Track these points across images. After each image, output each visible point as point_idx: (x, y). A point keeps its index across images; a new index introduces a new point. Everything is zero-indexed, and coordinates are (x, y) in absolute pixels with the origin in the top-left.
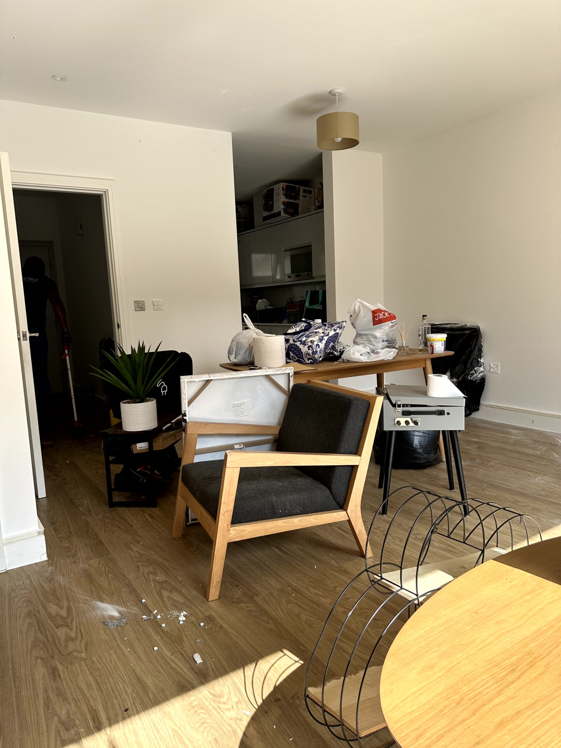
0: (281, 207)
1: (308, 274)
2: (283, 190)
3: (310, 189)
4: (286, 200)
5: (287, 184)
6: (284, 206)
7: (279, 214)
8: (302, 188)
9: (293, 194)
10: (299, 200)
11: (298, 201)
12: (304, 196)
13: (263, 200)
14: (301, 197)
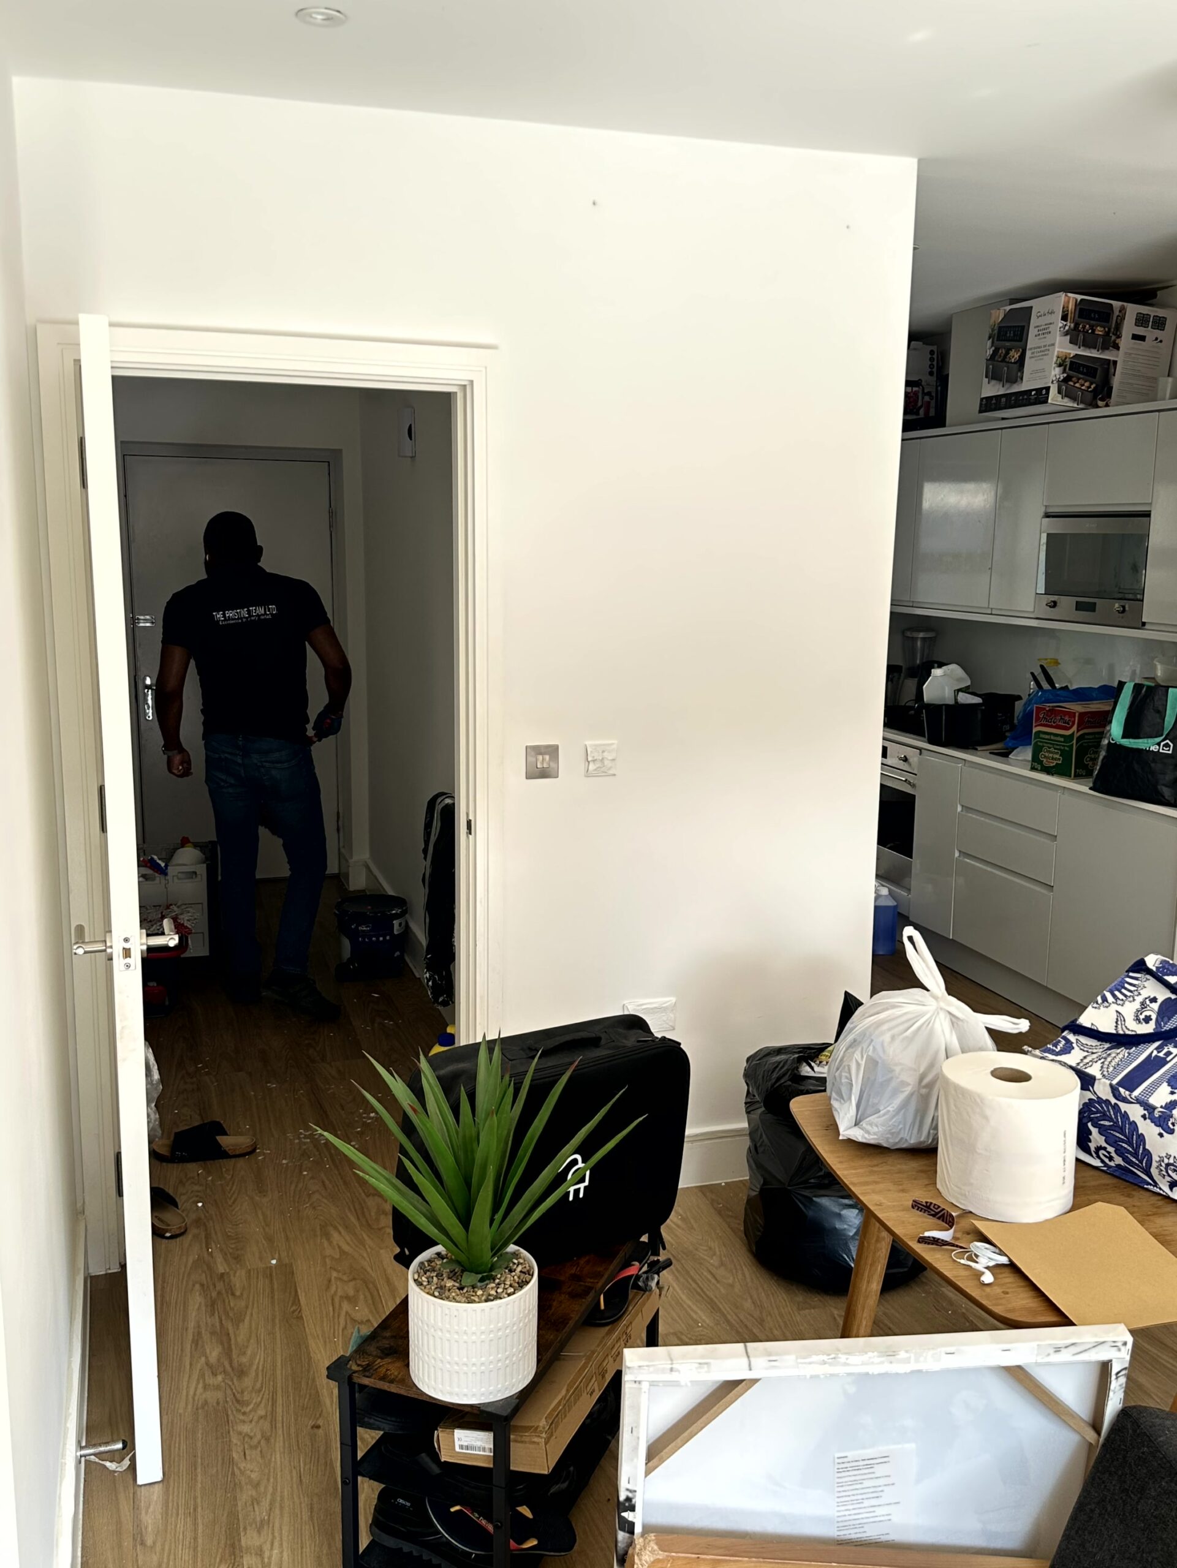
0: (1053, 373)
1: (1124, 607)
2: (1064, 318)
3: (1161, 312)
4: (1073, 351)
5: (1079, 297)
6: (1064, 371)
7: (1040, 396)
8: (1133, 310)
9: (1099, 331)
10: (1118, 348)
11: (1115, 352)
12: (1135, 337)
13: (989, 343)
14: (1125, 342)
